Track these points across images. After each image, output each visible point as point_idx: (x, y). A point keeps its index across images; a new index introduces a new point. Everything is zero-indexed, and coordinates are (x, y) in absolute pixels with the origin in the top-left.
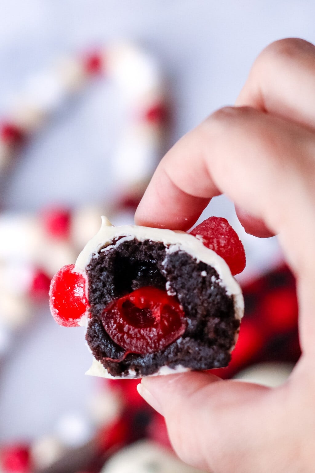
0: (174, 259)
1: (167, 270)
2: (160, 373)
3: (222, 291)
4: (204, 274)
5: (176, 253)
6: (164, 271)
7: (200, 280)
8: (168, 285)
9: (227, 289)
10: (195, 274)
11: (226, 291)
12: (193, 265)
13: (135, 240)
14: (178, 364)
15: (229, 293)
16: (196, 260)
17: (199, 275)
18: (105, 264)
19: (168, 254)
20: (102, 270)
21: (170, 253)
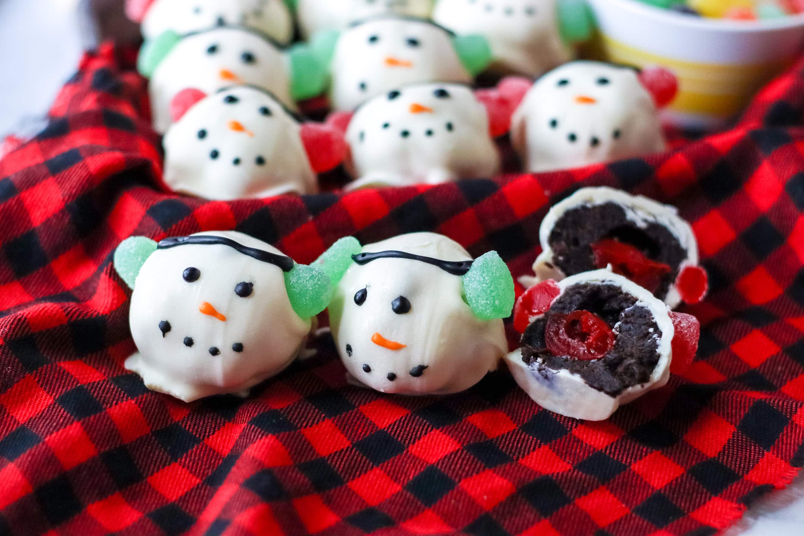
0: (637, 310)
1: (625, 315)
2: (559, 372)
3: (655, 346)
4: (651, 330)
5: (642, 308)
6: (623, 314)
7: (645, 332)
8: (617, 325)
9: (659, 347)
10: (643, 327)
11: (657, 348)
12: (648, 321)
13: (620, 288)
14: (578, 373)
15: (658, 351)
16: (653, 318)
17: (647, 329)
18: (583, 291)
19: (636, 305)
20: (579, 293)
21: (637, 305)
